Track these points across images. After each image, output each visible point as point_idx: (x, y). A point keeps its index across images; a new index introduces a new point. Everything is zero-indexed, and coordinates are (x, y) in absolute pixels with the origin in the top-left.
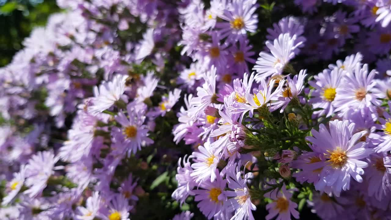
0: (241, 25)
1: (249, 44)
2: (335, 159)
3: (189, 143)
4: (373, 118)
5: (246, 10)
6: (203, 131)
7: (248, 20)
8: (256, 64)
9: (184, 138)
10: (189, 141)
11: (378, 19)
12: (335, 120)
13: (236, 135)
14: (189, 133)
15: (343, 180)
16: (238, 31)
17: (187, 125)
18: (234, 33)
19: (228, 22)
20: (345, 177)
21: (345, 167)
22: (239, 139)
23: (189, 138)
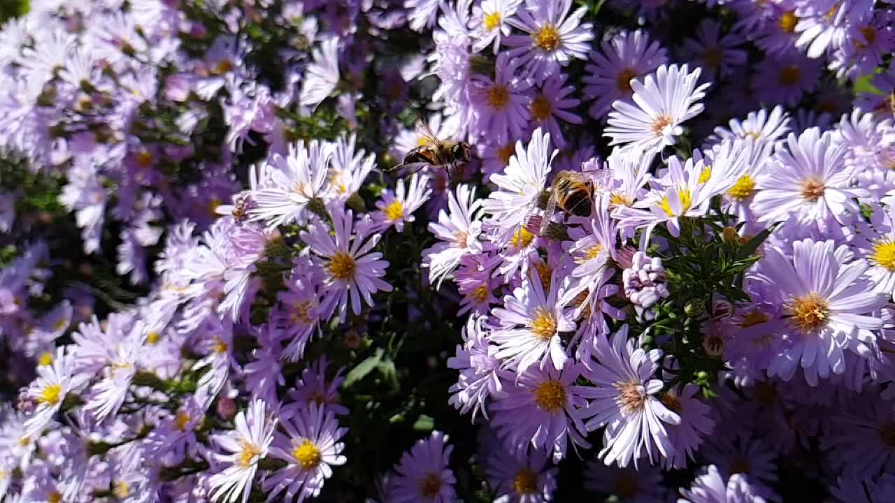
0: (555, 43)
1: (566, 84)
2: (807, 315)
4: (845, 234)
7: (571, 32)
8: (609, 126)
11: (800, 43)
12: (806, 241)
13: (648, 273)
15: (829, 354)
16: (548, 53)
18: (539, 57)
19: (527, 33)
20: (832, 348)
21: (826, 330)
22: (657, 281)
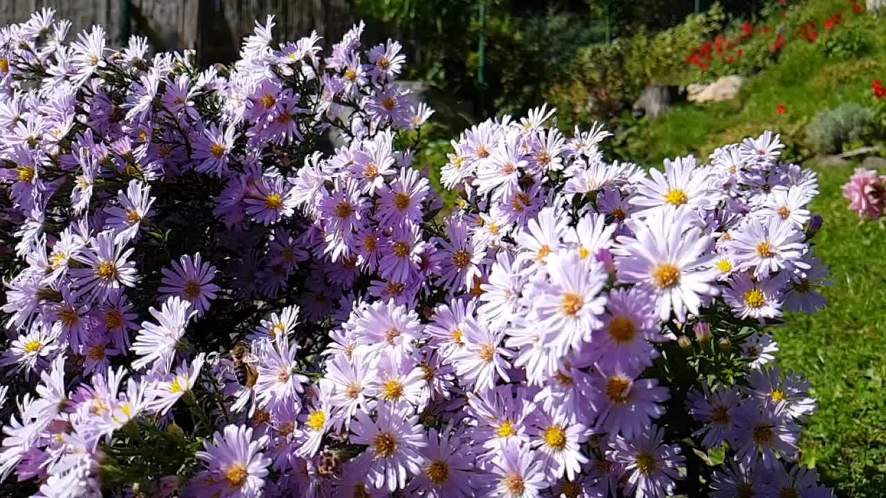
0: (113, 274)
2: (232, 478)
3: (24, 479)
5: (120, 248)
6: (48, 456)
7: (122, 267)
9: (15, 470)
10: (23, 475)
14: (23, 462)
16: (107, 283)
17: (19, 449)
18: (101, 284)
19: (90, 267)
23: (23, 470)
